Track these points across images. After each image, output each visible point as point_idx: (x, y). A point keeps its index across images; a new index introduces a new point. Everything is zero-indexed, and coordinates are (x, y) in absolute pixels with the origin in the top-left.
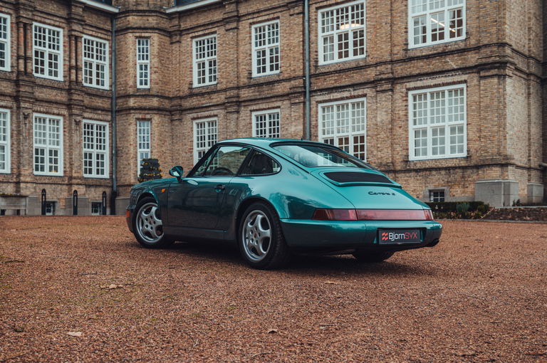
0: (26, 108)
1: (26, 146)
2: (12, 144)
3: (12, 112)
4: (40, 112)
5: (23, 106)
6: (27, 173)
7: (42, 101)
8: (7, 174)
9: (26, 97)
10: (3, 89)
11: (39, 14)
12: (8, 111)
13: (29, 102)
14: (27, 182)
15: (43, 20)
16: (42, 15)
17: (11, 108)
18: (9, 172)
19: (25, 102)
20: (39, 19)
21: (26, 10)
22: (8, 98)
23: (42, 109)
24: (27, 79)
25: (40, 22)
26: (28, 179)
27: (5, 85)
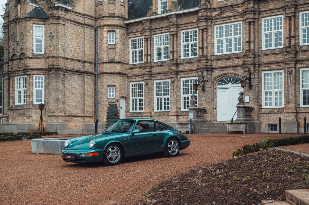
0: (290, 67)
1: (291, 90)
2: (284, 90)
3: (284, 71)
4: (304, 67)
5: (288, 67)
6: (290, 107)
7: (304, 60)
8: (281, 108)
9: (289, 61)
10: (277, 59)
11: (303, 6)
12: (283, 71)
13: (292, 64)
14: (289, 113)
15: (306, 9)
16: (305, 6)
17: (283, 69)
18: (283, 107)
19: (289, 64)
20: (303, 9)
21: (289, 8)
22: (280, 64)
23: (305, 66)
24: (289, 50)
25: (305, 11)
26: (290, 111)
27: (279, 57)
